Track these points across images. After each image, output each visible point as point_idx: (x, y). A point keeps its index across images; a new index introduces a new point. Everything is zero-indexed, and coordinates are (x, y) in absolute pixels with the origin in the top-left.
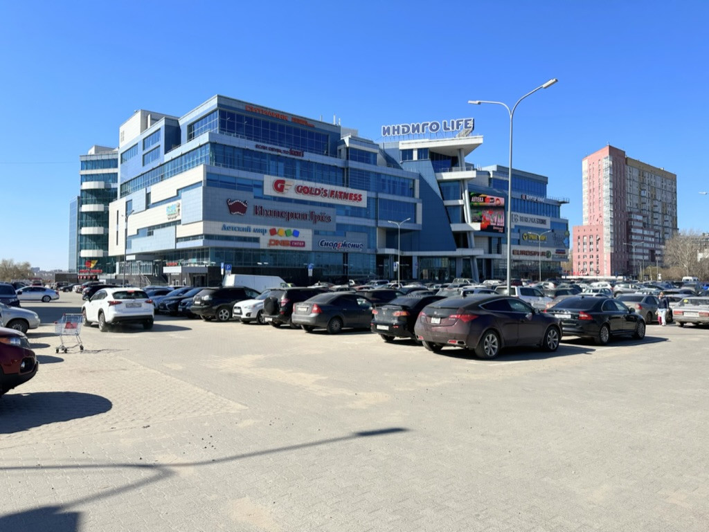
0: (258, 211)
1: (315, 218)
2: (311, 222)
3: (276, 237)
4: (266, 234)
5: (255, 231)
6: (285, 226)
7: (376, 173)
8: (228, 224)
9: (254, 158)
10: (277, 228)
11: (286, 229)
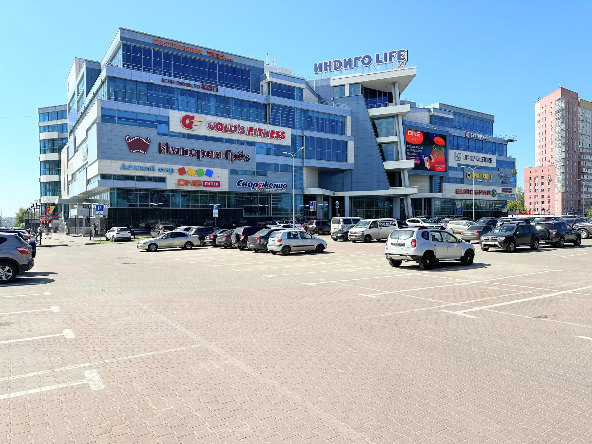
0: (163, 149)
1: (231, 157)
2: (228, 161)
3: (185, 177)
4: (173, 174)
5: (161, 170)
6: (196, 165)
7: (301, 110)
8: (127, 163)
9: (160, 93)
10: (186, 168)
11: (197, 168)
